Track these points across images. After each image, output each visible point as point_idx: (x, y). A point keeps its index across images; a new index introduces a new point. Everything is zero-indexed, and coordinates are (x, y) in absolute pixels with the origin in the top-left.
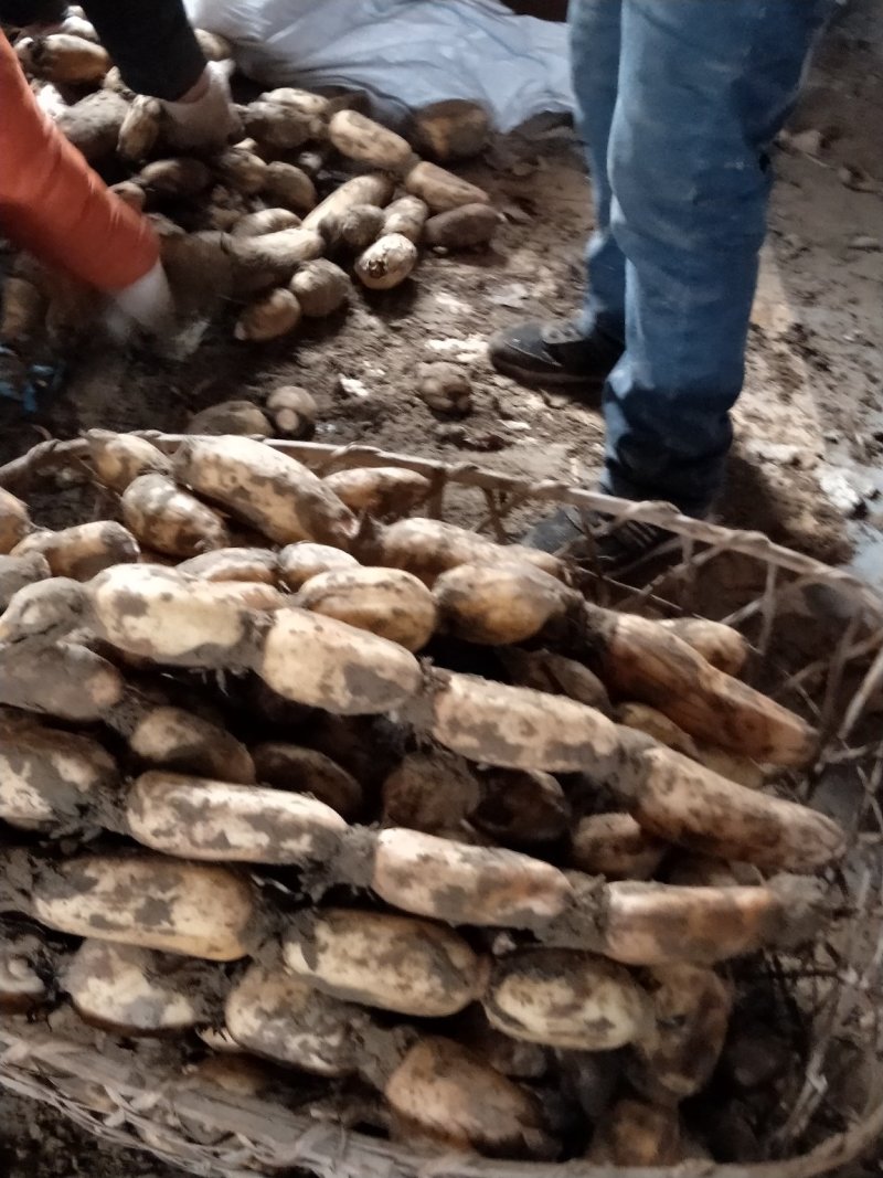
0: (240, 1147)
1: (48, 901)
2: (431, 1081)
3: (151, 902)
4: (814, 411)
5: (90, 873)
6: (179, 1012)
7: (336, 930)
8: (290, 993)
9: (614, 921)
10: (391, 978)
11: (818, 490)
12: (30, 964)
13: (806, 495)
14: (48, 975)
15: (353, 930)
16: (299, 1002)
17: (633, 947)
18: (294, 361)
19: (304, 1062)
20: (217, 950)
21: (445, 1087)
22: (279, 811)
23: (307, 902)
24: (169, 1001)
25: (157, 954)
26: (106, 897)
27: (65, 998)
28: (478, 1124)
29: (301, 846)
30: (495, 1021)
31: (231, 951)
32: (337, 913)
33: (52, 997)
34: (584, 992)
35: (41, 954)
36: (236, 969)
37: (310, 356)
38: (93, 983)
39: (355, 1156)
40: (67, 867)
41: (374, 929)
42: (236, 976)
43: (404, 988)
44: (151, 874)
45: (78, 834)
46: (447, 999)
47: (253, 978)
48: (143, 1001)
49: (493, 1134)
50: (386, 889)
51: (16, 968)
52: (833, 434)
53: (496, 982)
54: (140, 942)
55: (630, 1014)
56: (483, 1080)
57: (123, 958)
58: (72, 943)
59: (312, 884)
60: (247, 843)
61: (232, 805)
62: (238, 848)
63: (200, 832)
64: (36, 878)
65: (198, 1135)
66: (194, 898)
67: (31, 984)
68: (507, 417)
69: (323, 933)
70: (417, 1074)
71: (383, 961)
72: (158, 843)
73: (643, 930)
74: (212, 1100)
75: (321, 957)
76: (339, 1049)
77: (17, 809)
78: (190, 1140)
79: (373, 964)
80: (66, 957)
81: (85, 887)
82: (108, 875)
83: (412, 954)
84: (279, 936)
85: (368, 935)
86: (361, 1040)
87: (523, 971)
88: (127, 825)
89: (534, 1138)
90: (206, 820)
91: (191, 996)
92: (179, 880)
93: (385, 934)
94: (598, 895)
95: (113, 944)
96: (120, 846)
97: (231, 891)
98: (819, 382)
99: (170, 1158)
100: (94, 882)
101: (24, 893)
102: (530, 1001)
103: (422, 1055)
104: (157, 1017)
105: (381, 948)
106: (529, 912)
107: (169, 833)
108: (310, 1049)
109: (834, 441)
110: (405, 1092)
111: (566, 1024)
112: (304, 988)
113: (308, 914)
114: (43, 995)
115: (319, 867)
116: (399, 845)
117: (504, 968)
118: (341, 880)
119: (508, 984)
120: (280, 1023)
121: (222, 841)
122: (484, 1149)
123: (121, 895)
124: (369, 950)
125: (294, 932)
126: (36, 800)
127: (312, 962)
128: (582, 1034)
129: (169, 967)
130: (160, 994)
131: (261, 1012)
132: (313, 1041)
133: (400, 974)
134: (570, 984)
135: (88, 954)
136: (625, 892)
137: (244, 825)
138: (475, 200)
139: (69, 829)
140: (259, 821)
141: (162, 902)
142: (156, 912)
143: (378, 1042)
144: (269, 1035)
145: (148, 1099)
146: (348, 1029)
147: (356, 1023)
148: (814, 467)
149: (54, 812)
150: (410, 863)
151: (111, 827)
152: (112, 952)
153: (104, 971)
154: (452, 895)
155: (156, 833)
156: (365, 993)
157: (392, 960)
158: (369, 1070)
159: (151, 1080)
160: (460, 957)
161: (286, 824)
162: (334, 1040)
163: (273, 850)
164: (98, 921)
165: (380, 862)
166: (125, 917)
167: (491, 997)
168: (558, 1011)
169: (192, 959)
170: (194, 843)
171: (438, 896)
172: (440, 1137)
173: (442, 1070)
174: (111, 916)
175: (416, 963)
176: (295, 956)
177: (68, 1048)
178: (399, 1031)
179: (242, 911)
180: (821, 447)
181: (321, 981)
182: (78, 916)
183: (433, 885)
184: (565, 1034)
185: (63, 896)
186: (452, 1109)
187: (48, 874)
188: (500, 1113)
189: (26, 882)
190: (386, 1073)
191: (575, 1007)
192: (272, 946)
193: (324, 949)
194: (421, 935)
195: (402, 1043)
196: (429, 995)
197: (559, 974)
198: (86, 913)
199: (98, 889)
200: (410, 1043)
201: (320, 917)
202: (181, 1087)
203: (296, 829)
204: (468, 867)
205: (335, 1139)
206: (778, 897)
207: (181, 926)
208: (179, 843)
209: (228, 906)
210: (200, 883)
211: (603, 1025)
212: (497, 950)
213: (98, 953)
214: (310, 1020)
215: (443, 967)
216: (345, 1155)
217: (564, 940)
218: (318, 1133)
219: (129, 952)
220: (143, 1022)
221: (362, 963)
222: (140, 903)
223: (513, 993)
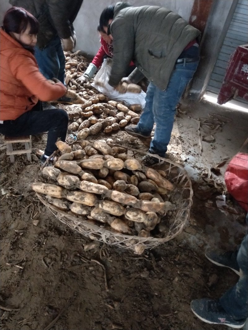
0: (91, 231)
1: (69, 196)
2: (117, 224)
3: (82, 197)
4: (181, 147)
5: (74, 193)
6: (85, 213)
7: (106, 203)
8: (99, 211)
9: (143, 205)
10: (112, 209)
11: (181, 158)
12: (66, 205)
13: (179, 158)
14: (68, 207)
15: (108, 203)
16: (100, 212)
17: (145, 208)
18: (111, 136)
19: (101, 221)
20: (90, 204)
21: (119, 225)
22: (99, 187)
23: (102, 199)
24: (83, 211)
25: (82, 205)
26: (76, 196)
27: (70, 210)
28: (122, 230)
29: (102, 191)
30: (126, 217)
31: (92, 205)
32: (106, 201)
33: (68, 209)
34: (138, 214)
35: (67, 204)
36: (93, 207)
37: (113, 135)
38: (74, 208)
39: (105, 232)
40: (71, 192)
41: (111, 203)
42: (92, 209)
43: (114, 211)
44: (82, 193)
45: (74, 188)
46: (119, 213)
47: (95, 209)
48: (80, 210)
49: (124, 232)
50: (113, 198)
51: (64, 205)
52: (183, 151)
53: (126, 212)
54: (80, 203)
55: (144, 217)
56: (123, 224)
57: (78, 205)
58: (72, 202)
59: (103, 196)
60: (95, 190)
61: (94, 185)
62: (94, 191)
63: (89, 188)
64: (67, 193)
65: (86, 229)
66: (88, 197)
67: (66, 207)
68: (139, 145)
69: (104, 203)
70: (115, 223)
71: (112, 207)
72: (83, 190)
73: (146, 206)
74: (88, 224)
75: (103, 206)
76: (105, 219)
77: (66, 184)
78: (85, 230)
79: (110, 207)
80: (70, 204)
81: (74, 195)
82: (76, 193)
83: (115, 207)
84: (98, 203)
85: (110, 204)
86: (108, 218)
87: (130, 210)
88: (80, 187)
89: (130, 232)
90: (90, 187)
91: (86, 211)
92: (86, 195)
93: (112, 203)
94: (141, 202)
95: (77, 203)
96: (78, 190)
97: (92, 196)
98: (182, 144)
99: (82, 233)
100: (75, 194)
101: (66, 195)
102: (131, 214)
103: (116, 220)
104: (81, 213)
105: (111, 205)
106: (131, 202)
107: (85, 188)
108: (101, 219)
109: (184, 151)
110: (113, 225)
111: (135, 218)
112: (101, 211)
113: (102, 200)
114: (67, 209)
115: (104, 195)
116: (115, 192)
117: (128, 210)
118: (107, 196)
119: (128, 212)
120: (98, 215)
121: (92, 190)
122: (123, 233)
123: (78, 196)
124: (110, 205)
125: (100, 203)
126: (68, 183)
127: (102, 207)
128: (137, 220)
129: (84, 206)
130: (82, 210)
131: (95, 213)
132: (102, 218)
133: (114, 209)
134: (136, 213)
135: (73, 204)
136: (145, 201)
137: (95, 188)
138: (137, 116)
139: (72, 187)
140: (97, 188)
141: (83, 197)
142: (82, 199)
143: (110, 218)
144: (96, 216)
145: (79, 223)
146: (107, 216)
147: (108, 216)
148: (180, 154)
149: (71, 185)
150: (116, 195)
151: (78, 188)
152: (76, 204)
153: (75, 206)
154: (121, 199)
155: (83, 188)
156: (109, 211)
157: (113, 207)
158: (109, 222)
159: (80, 220)
160: (122, 208)
161: (100, 188)
162: (104, 218)
163: (98, 192)
164: (75, 199)
165: (112, 194)
166: (78, 199)
167: (126, 213)
168: (134, 216)
169: (87, 206)
170: (88, 190)
171: (119, 199)
172: (117, 231)
173: (118, 222)
174: (76, 199)
175: (116, 208)
176: (100, 206)
177: (69, 215)
178: (113, 217)
179: (94, 199)
180: (181, 152)
181: (103, 209)
182: (72, 198)
183: (119, 198)
184: (135, 219)
185: (70, 195)
186: (119, 228)
187: (69, 193)
188: (125, 229)
189: (66, 194)
190: (111, 223)
191: (136, 216)
192: (97, 204)
193: (104, 205)
194: (117, 204)
195: (113, 219)
196: (117, 212)
197: (135, 211)
198: (73, 198)
199: (75, 195)
200: (114, 219)
201: (104, 201)
202: (84, 221)
203: (101, 189)
204: (124, 196)
205: (103, 230)
206: (165, 204)
207: (86, 201)
208: (86, 190)
209: (92, 198)
210: (88, 195)
211: (140, 218)
212: (127, 208)
213: (75, 204)
214: (102, 215)
215: (119, 209)
216: (104, 232)
217: (136, 207)
218: (101, 229)
219: (79, 204)
220: (80, 213)
221: (109, 207)
222: (81, 197)
223: (128, 213)
